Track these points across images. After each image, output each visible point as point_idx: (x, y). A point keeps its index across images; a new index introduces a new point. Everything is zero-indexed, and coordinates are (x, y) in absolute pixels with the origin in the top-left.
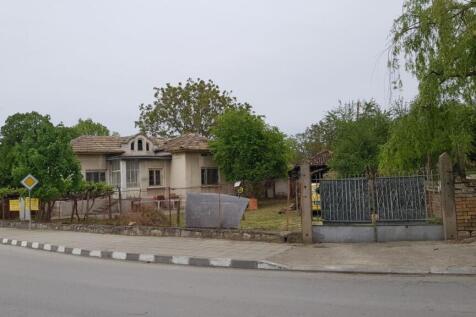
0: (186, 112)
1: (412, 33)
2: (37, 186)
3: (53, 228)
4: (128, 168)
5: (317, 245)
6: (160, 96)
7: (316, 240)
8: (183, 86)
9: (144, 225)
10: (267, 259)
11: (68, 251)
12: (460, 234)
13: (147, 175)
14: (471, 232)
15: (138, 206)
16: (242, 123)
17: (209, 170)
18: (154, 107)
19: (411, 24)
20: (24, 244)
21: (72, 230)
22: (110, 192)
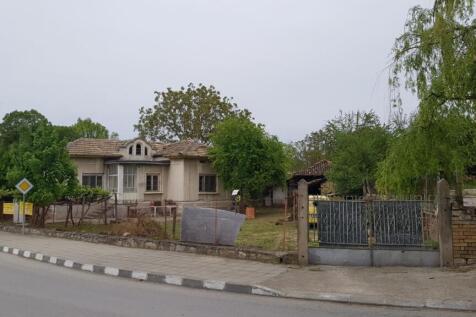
0: (186, 116)
1: (413, 52)
2: (32, 191)
3: (47, 235)
4: (125, 172)
5: (313, 267)
6: (161, 100)
7: (312, 262)
8: (185, 91)
9: (138, 235)
10: (261, 284)
11: (60, 263)
12: (457, 261)
13: (144, 180)
14: (467, 260)
15: (134, 212)
16: (242, 131)
17: (207, 177)
18: (154, 111)
19: (412, 43)
20: (16, 252)
21: (66, 237)
22: (105, 197)
